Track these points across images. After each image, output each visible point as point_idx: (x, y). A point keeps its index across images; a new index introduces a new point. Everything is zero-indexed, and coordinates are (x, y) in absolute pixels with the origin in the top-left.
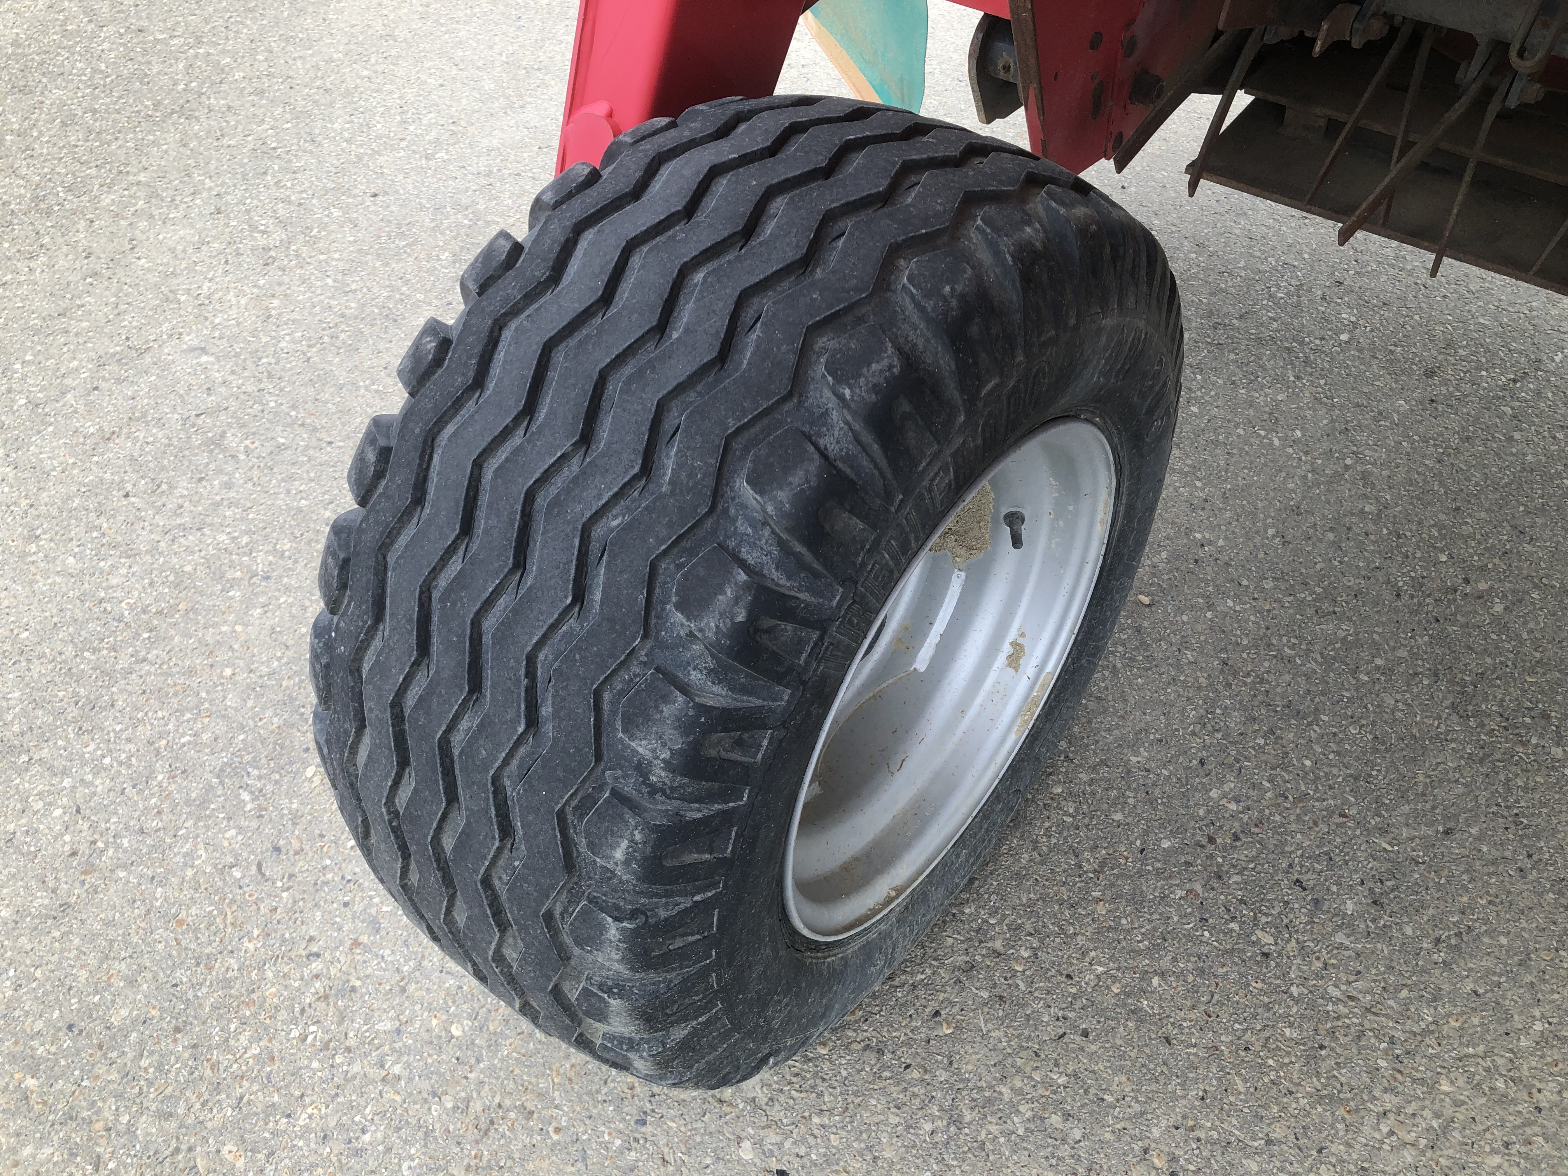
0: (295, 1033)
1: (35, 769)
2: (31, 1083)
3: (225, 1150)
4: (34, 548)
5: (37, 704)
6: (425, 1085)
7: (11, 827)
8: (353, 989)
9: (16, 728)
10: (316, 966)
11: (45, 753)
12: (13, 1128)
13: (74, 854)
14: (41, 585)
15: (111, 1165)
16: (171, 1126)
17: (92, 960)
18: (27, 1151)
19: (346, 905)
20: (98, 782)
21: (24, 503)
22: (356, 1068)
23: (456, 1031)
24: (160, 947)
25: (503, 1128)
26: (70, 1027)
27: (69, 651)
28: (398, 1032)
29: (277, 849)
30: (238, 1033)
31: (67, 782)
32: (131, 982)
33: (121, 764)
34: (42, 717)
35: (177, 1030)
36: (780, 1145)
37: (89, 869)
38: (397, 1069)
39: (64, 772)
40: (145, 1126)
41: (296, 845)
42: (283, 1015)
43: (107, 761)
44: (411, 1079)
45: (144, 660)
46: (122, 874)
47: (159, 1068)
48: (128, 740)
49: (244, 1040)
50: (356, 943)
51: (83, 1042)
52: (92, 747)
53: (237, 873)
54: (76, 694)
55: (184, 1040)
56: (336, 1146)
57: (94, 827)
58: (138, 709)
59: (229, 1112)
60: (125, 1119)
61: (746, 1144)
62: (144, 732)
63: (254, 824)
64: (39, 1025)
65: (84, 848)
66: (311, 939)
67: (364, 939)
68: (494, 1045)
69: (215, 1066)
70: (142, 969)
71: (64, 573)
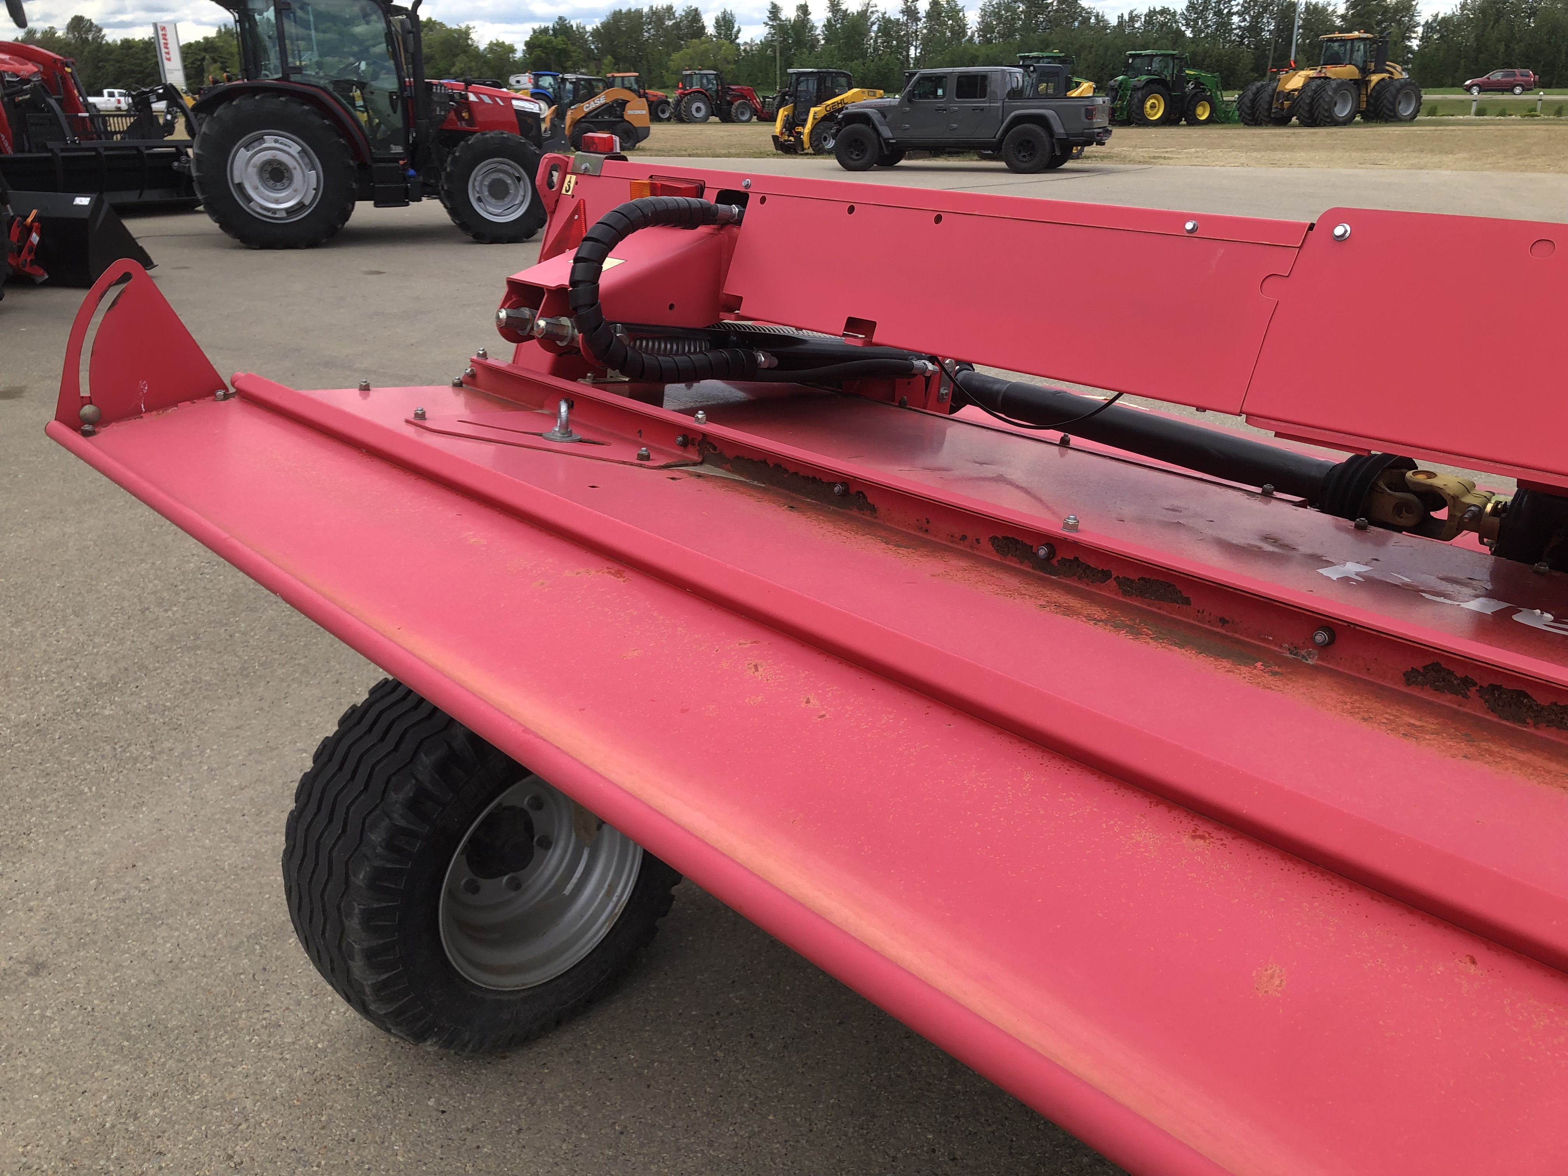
0: (248, 1038)
1: (164, 927)
2: (126, 1043)
3: (202, 1076)
4: (191, 834)
5: (173, 901)
6: (298, 1063)
7: (146, 949)
8: (280, 1026)
9: (160, 910)
10: (266, 1015)
11: (170, 921)
12: (113, 1058)
13: (171, 962)
14: (190, 851)
15: (151, 1075)
16: (182, 1065)
17: (167, 1002)
18: (117, 1067)
19: (288, 994)
20: (191, 935)
21: (192, 815)
22: (270, 1054)
23: (320, 1046)
24: (198, 1001)
25: (327, 1082)
26: (149, 1026)
27: (195, 880)
28: (294, 1043)
29: (265, 969)
30: (222, 1035)
31: (177, 934)
32: (181, 1012)
33: (203, 928)
34: (173, 906)
35: (196, 1031)
36: (447, 1102)
37: (176, 968)
38: (288, 1056)
39: (176, 930)
40: (171, 1064)
41: (274, 968)
42: (245, 1031)
43: (198, 927)
44: (292, 1060)
45: (229, 887)
46: (190, 972)
47: (184, 1044)
48: (210, 920)
49: (223, 1039)
50: (288, 1008)
51: (153, 1031)
52: (192, 921)
53: (242, 977)
54: (192, 898)
55: (197, 1035)
56: (251, 1079)
57: (183, 952)
58: (218, 907)
59: (208, 1063)
60: (163, 1060)
61: (433, 1100)
62: (218, 917)
63: (258, 958)
64: (136, 1023)
65: (176, 961)
66: (268, 1005)
67: (291, 1007)
68: (335, 1052)
69: (208, 1046)
70: (187, 1008)
71: (203, 847)
